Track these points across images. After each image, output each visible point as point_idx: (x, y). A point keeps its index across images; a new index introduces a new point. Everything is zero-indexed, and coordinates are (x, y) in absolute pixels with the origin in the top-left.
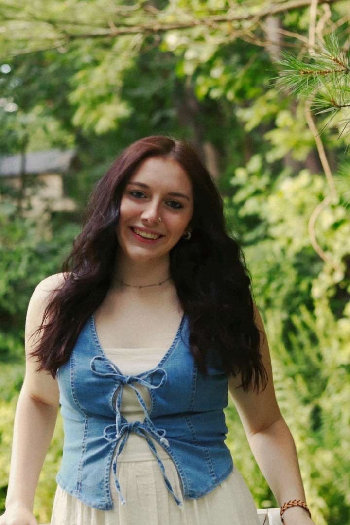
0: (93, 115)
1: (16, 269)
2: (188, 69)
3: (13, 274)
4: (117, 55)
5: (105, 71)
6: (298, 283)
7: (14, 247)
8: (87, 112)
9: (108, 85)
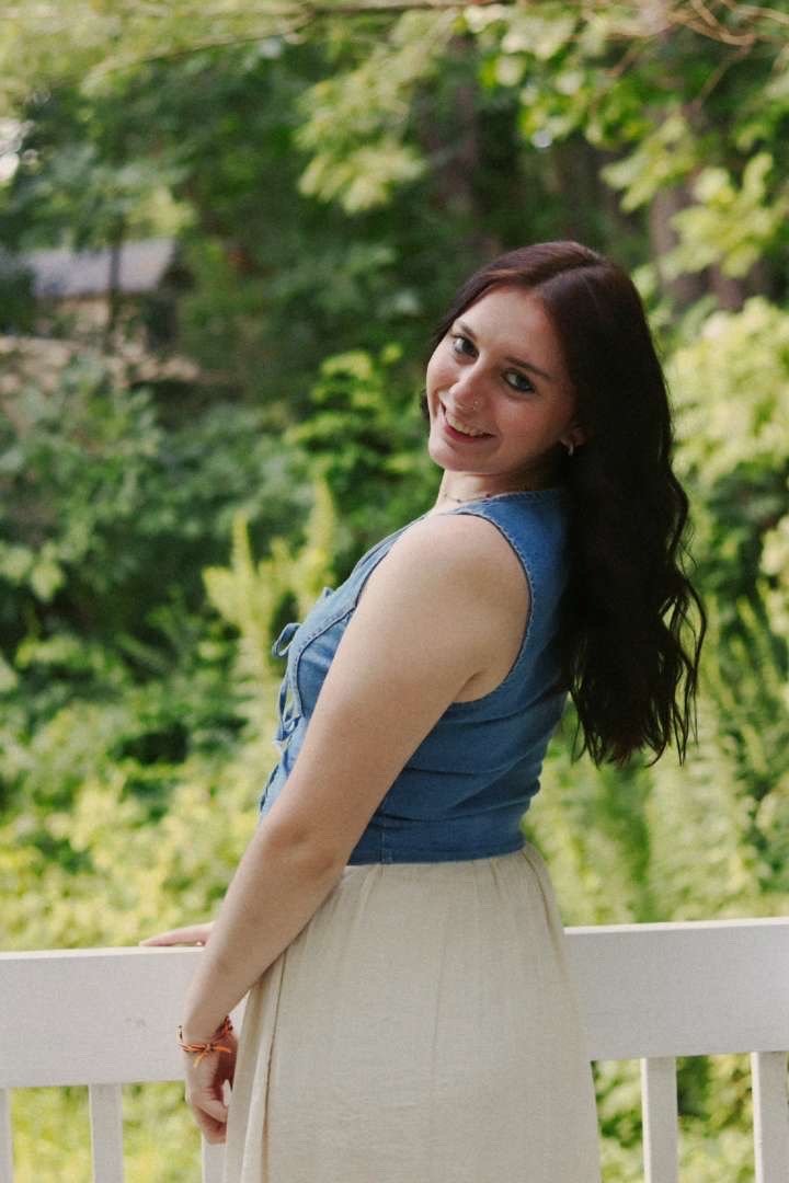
0: (343, 173)
1: (113, 497)
2: (508, 73)
3: (104, 510)
4: (395, 50)
5: (371, 83)
6: (717, 543)
7: (109, 453)
8: (328, 167)
9: (375, 109)
